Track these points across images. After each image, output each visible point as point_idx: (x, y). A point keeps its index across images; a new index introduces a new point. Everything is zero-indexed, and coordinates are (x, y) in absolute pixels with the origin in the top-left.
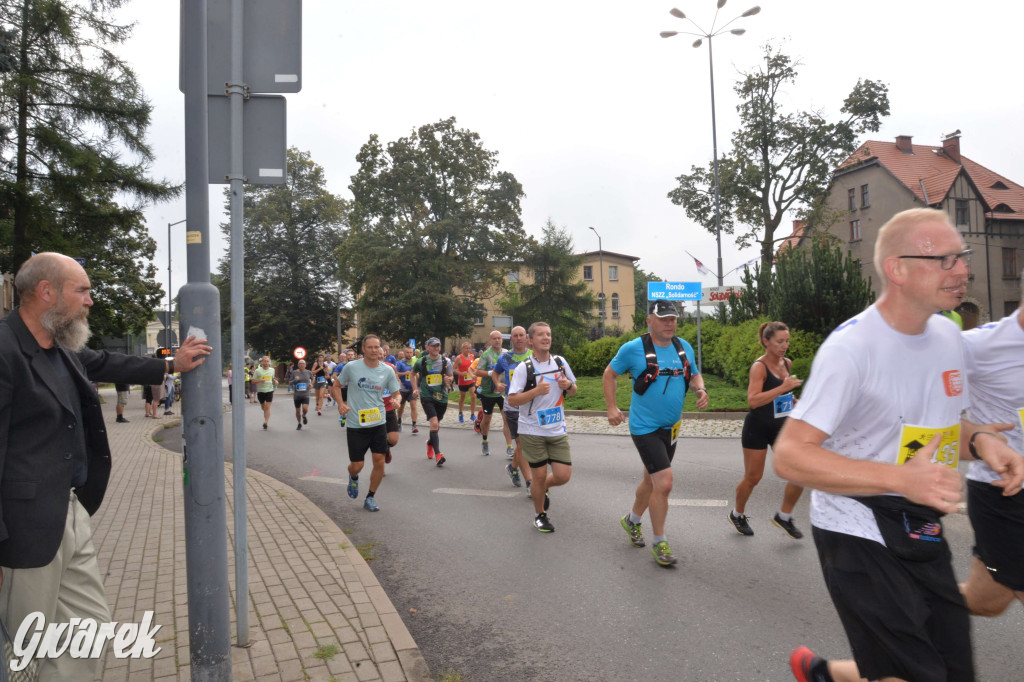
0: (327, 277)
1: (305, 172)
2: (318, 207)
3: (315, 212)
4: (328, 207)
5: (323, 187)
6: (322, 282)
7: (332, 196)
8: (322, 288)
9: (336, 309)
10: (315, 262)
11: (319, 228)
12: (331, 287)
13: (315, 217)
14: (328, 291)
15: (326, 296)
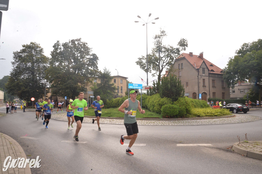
0: (42, 79)
1: (38, 49)
2: (41, 59)
3: (40, 60)
4: (44, 59)
5: (43, 54)
6: (41, 80)
7: (46, 56)
8: (41, 82)
9: (45, 87)
10: (40, 74)
11: (41, 65)
12: (44, 81)
13: (40, 62)
14: (43, 82)
15: (42, 84)
